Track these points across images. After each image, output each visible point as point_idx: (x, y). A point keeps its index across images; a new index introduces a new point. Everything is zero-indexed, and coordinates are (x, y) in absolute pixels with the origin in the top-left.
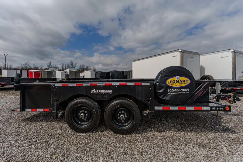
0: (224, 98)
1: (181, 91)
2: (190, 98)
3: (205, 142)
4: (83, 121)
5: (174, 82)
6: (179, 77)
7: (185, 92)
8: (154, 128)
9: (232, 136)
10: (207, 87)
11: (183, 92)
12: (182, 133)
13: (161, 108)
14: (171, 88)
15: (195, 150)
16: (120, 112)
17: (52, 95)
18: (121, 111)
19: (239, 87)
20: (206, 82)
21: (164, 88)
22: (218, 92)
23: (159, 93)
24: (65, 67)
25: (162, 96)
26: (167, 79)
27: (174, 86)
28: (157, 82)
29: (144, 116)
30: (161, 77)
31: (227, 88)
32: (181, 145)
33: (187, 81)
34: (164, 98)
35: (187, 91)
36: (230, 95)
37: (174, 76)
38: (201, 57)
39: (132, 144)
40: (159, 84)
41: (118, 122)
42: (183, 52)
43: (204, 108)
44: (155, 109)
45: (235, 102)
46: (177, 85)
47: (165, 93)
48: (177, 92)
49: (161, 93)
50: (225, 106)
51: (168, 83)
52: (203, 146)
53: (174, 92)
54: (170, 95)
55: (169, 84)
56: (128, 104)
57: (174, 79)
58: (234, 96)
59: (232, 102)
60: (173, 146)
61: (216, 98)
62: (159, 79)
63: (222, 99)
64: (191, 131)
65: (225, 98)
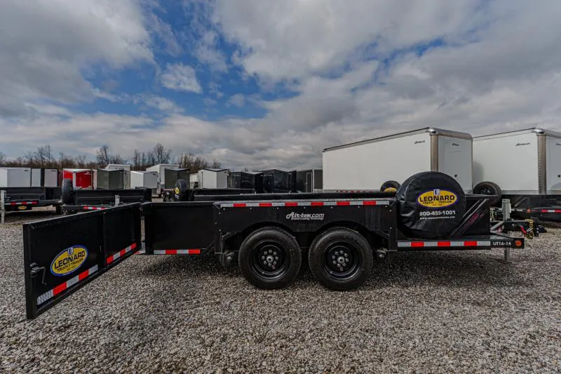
0: (517, 229)
1: (442, 215)
2: (458, 227)
3: (483, 299)
4: (270, 270)
5: (430, 199)
6: (438, 191)
7: (449, 215)
8: (394, 282)
9: (527, 291)
10: (486, 207)
11: (446, 215)
12: (444, 289)
13: (408, 244)
14: (425, 209)
15: (466, 308)
16: (337, 253)
17: (216, 223)
18: (339, 251)
19: (554, 207)
20: (485, 197)
21: (413, 210)
22: (507, 216)
23: (406, 217)
24: (141, 161)
25: (411, 223)
26: (418, 195)
27: (430, 205)
28: (403, 199)
29: (379, 258)
30: (409, 191)
31: (529, 211)
32: (444, 304)
33: (452, 198)
34: (414, 227)
35: (453, 215)
36: (528, 223)
37: (431, 189)
38: (474, 143)
39: (363, 303)
40: (406, 203)
41: (332, 270)
42: (437, 134)
43: (479, 243)
44: (399, 246)
45: (536, 235)
46: (436, 204)
47: (416, 218)
48: (435, 216)
49: (409, 219)
50: (515, 239)
51: (421, 201)
52: (479, 304)
53: (431, 216)
54: (424, 222)
55: (421, 203)
56: (352, 239)
57: (431, 194)
58: (535, 225)
59: (532, 235)
60: (431, 304)
61: (503, 227)
62: (405, 194)
63: (513, 231)
64: (459, 286)
65: (520, 228)
